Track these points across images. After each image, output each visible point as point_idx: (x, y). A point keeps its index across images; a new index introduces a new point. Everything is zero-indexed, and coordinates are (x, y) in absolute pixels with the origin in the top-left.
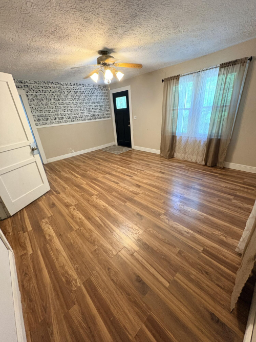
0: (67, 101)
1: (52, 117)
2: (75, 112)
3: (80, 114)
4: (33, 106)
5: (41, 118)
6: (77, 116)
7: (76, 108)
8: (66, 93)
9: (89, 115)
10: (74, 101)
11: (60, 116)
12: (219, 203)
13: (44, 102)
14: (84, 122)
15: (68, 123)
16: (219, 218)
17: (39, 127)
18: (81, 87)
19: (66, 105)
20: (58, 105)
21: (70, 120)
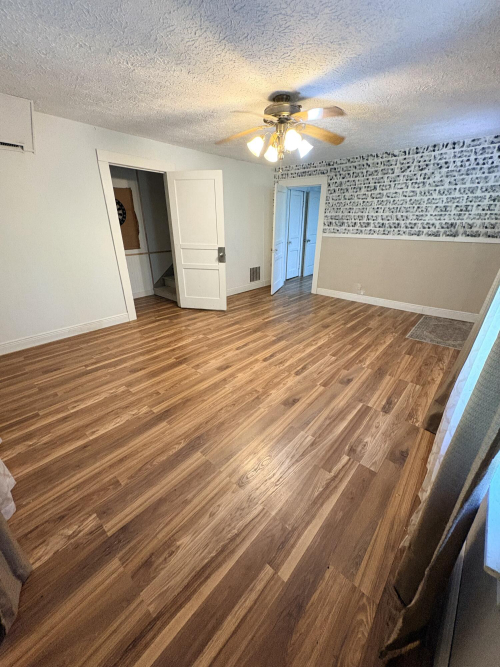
0: (392, 191)
1: (350, 222)
2: (399, 215)
3: (412, 219)
4: (331, 201)
5: (334, 221)
6: (402, 223)
7: (407, 206)
8: (397, 172)
9: (437, 223)
10: (410, 189)
11: (365, 220)
12: (107, 478)
13: (347, 195)
14: (415, 238)
15: (375, 236)
16: (67, 456)
17: (325, 235)
18: (444, 150)
19: (385, 199)
20: (369, 199)
21: (382, 229)
